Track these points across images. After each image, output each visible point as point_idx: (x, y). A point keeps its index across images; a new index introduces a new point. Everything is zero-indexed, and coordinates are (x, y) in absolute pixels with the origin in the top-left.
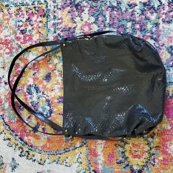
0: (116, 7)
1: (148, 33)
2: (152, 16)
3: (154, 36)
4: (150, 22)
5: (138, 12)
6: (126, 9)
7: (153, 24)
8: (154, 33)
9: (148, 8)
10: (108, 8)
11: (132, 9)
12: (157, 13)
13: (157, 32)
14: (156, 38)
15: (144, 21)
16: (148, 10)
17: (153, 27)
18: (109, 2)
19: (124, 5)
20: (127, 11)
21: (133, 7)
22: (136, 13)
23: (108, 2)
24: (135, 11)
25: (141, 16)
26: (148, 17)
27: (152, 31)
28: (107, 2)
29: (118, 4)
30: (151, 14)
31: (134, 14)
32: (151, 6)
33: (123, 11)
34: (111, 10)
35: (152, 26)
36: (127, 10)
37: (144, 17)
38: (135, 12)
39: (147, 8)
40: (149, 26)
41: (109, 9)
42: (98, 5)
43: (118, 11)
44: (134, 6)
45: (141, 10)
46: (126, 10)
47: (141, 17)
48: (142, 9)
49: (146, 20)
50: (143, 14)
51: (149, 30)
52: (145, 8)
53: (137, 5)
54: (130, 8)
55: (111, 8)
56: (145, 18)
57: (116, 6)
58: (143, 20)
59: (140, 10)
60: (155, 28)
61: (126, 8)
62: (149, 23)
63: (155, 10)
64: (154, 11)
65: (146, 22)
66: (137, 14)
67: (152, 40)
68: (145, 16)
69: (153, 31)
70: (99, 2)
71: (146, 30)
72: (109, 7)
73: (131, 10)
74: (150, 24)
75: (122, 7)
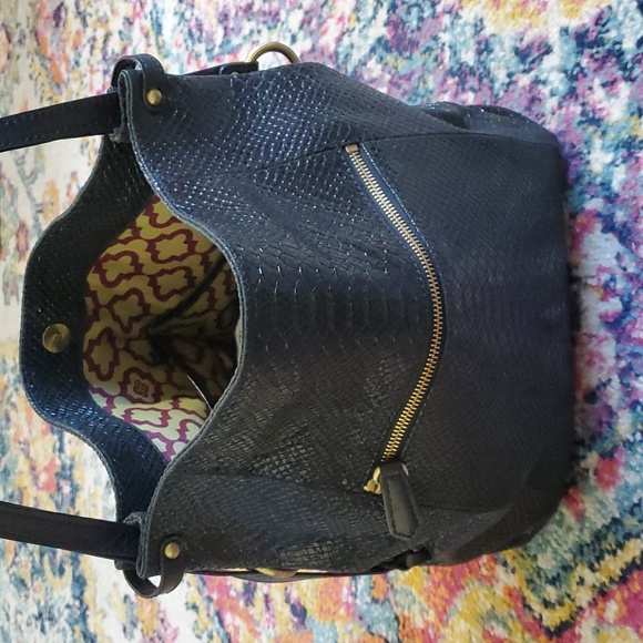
0: (471, 68)
1: (594, 200)
2: (613, 100)
3: (620, 216)
4: (604, 133)
5: (556, 84)
6: (510, 75)
7: (617, 147)
8: (617, 195)
9: (596, 60)
10: (445, 81)
11: (532, 74)
12: (633, 80)
13: (632, 193)
14: (624, 225)
15: (579, 130)
16: (595, 71)
17: (613, 163)
18: (450, 47)
19: (502, 54)
20: (511, 88)
21: (533, 62)
22: (545, 90)
23: (446, 48)
24: (544, 83)
25: (565, 104)
26: (593, 111)
27: (609, 189)
28: (443, 50)
29: (479, 52)
30: (607, 93)
31: (540, 100)
32: (607, 47)
33: (497, 85)
34: (454, 88)
35: (609, 158)
36: (514, 78)
37: (579, 109)
38: (540, 87)
39: (592, 56)
40: (597, 160)
41: (451, 81)
42: (414, 67)
43: (480, 90)
44: (537, 54)
45: (565, 72)
46: (507, 80)
47: (563, 111)
48: (570, 66)
49: (585, 126)
50: (572, 94)
51: (599, 180)
52: (585, 62)
53: (548, 51)
54: (522, 67)
55: (457, 79)
56: (583, 113)
57: (471, 63)
58: (574, 125)
59: (563, 75)
60: (622, 168)
61: (508, 68)
62: (597, 142)
63: (624, 68)
64: (620, 73)
65: (586, 136)
66: (553, 94)
67: (610, 235)
68: (583, 104)
69: (616, 186)
70: (417, 54)
71: (587, 179)
72: (451, 73)
73: (525, 80)
74: (603, 148)
75: (492, 65)
